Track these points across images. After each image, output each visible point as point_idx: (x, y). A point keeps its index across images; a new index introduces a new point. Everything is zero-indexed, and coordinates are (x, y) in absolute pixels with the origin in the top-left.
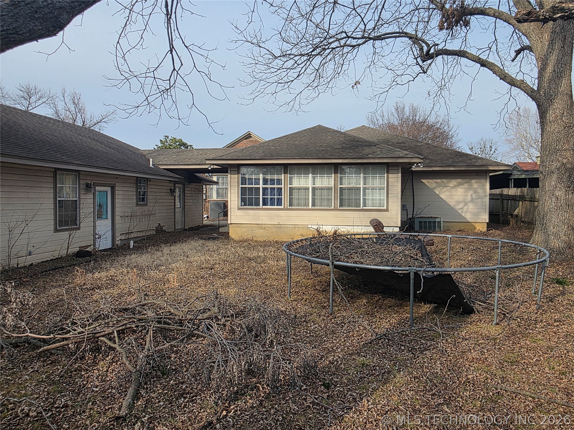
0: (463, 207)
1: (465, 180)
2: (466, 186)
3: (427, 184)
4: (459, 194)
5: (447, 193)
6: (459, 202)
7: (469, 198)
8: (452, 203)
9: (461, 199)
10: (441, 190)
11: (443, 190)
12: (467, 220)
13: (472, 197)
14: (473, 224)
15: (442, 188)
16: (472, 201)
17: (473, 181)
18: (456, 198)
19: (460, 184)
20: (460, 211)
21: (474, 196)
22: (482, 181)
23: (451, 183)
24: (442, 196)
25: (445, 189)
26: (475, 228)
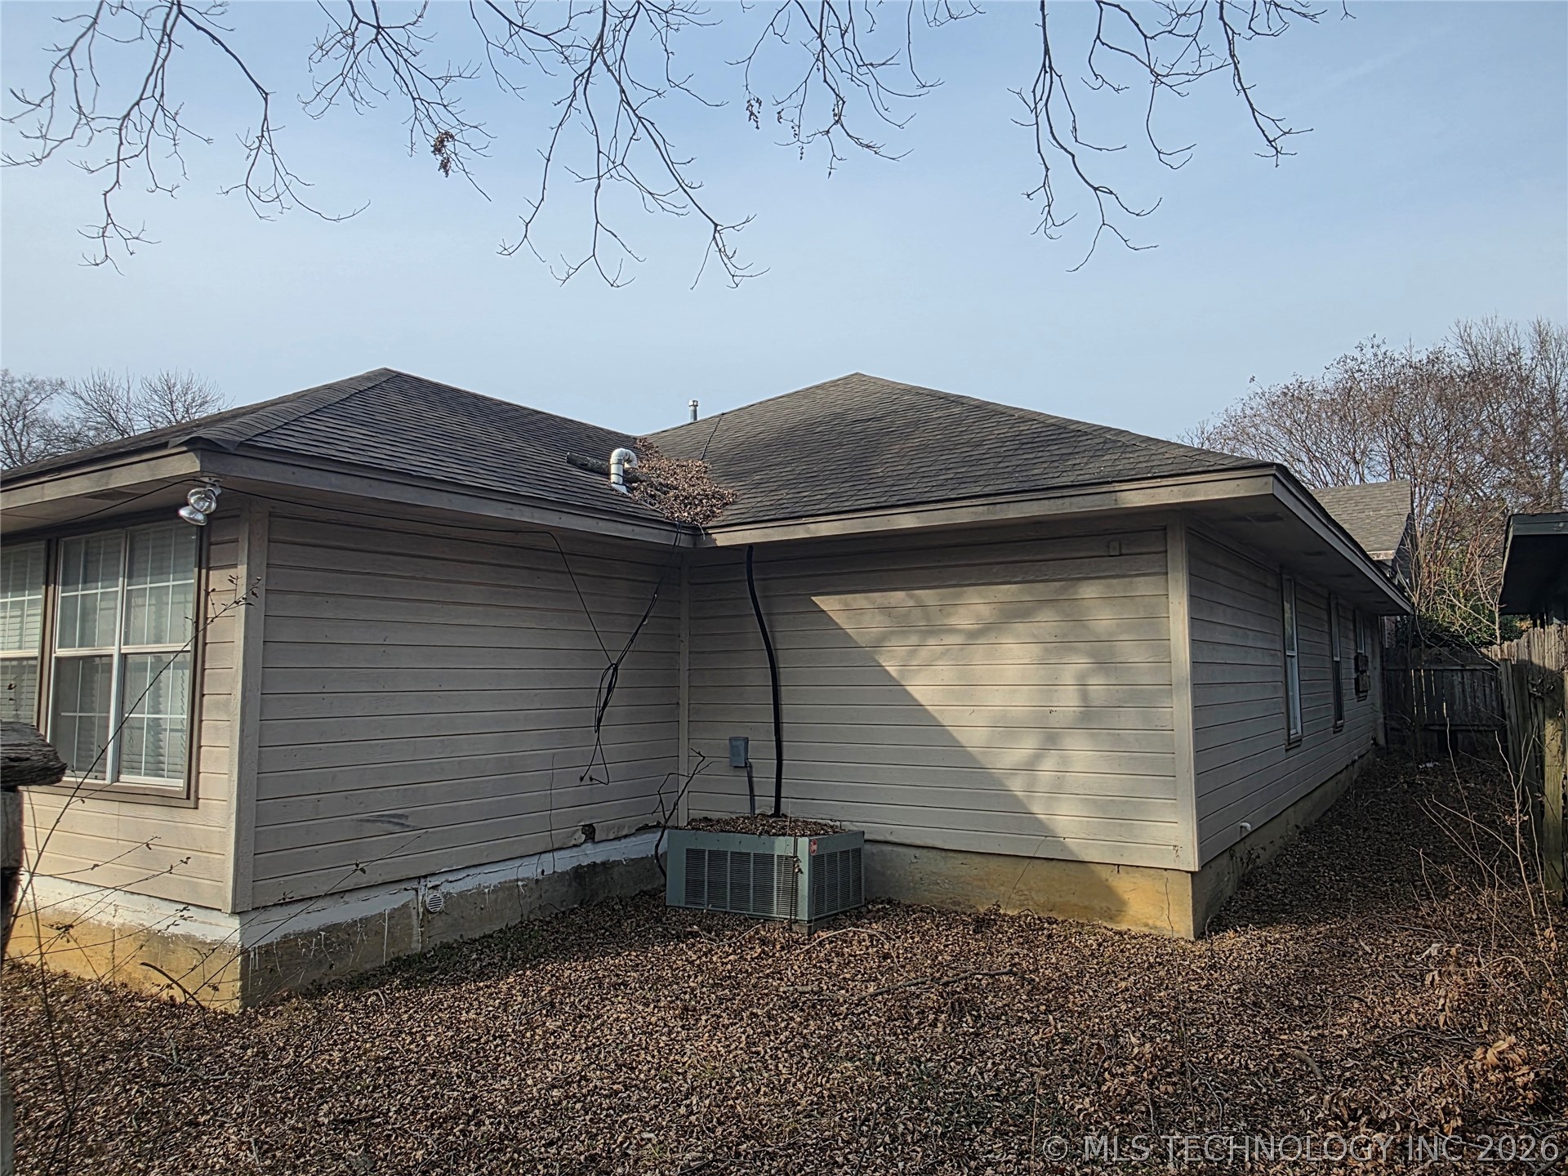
0: (1037, 758)
1: (1041, 590)
2: (1047, 622)
3: (840, 619)
4: (1011, 673)
5: (945, 672)
6: (1008, 729)
7: (1068, 701)
8: (973, 734)
9: (1020, 703)
10: (912, 654)
11: (924, 653)
12: (1064, 847)
13: (1084, 696)
14: (1104, 873)
15: (914, 639)
16: (1089, 717)
17: (1089, 591)
18: (997, 700)
19: (1011, 615)
20: (1016, 785)
21: (1098, 686)
22: (1144, 587)
23: (961, 610)
24: (925, 689)
25: (933, 645)
26: (1115, 907)
